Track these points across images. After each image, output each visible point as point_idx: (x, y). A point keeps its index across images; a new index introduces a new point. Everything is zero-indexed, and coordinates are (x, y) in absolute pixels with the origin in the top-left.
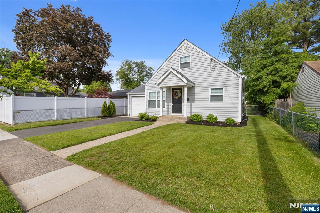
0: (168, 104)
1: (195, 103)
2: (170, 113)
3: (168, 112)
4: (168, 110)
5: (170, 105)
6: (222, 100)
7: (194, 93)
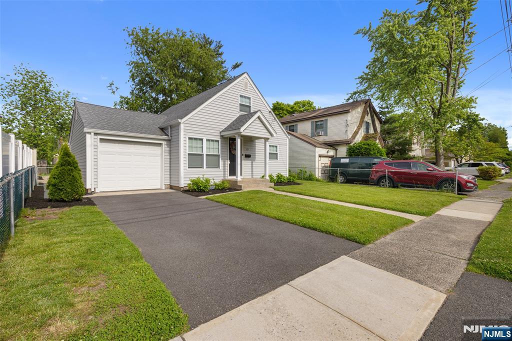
0: (224, 162)
1: (256, 161)
2: (226, 175)
3: (224, 174)
4: (224, 172)
5: (226, 163)
6: (277, 158)
7: (254, 150)
